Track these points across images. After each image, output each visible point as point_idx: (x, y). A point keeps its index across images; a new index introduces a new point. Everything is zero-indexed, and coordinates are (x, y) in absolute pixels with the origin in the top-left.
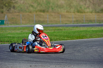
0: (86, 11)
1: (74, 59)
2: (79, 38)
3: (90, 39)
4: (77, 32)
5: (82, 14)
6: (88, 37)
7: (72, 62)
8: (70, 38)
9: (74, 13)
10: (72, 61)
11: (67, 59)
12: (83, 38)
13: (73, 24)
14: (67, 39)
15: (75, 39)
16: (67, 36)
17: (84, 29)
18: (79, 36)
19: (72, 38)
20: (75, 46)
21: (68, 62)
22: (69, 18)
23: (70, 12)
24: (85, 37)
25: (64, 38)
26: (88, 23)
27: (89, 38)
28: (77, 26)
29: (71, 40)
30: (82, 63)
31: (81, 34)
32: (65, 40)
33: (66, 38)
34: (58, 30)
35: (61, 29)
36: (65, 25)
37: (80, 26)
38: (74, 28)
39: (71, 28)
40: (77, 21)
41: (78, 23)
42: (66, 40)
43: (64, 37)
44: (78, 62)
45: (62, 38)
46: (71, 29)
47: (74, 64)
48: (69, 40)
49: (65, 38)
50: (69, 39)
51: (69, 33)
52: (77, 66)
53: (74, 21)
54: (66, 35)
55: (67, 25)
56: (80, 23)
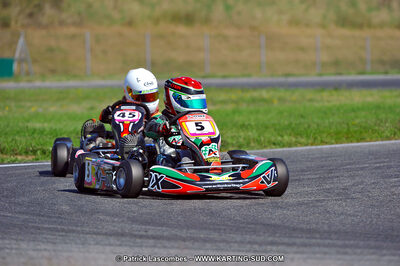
0: (376, 20)
1: (326, 228)
2: (347, 138)
3: (393, 142)
4: (338, 109)
5: (357, 33)
6: (387, 133)
7: (314, 241)
8: (308, 137)
9: (323, 26)
10: (318, 236)
11: (294, 229)
12: (362, 139)
13: (320, 75)
14: (294, 140)
15: (326, 143)
16: (293, 129)
17: (369, 99)
18: (345, 130)
19: (315, 139)
20: (330, 171)
21: (298, 241)
22: (302, 49)
23: (307, 25)
24: (374, 131)
25: (279, 138)
26: (386, 73)
27: (388, 138)
28: (337, 86)
29: (312, 145)
30: (362, 243)
31: (357, 121)
32: (284, 146)
33: (286, 138)
34: (254, 101)
35: (264, 100)
36: (282, 79)
37: (351, 85)
38: (325, 94)
39: (309, 94)
40: (336, 63)
41: (340, 74)
42: (290, 145)
43: (280, 131)
44: (340, 243)
45: (273, 139)
46: (311, 100)
47: (326, 250)
48: (301, 144)
49: (282, 136)
50: (303, 140)
51: (302, 116)
52: (339, 256)
53: (324, 65)
54: (286, 123)
55: (291, 80)
56: (349, 74)
